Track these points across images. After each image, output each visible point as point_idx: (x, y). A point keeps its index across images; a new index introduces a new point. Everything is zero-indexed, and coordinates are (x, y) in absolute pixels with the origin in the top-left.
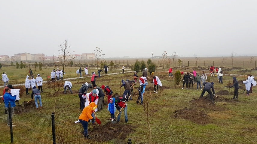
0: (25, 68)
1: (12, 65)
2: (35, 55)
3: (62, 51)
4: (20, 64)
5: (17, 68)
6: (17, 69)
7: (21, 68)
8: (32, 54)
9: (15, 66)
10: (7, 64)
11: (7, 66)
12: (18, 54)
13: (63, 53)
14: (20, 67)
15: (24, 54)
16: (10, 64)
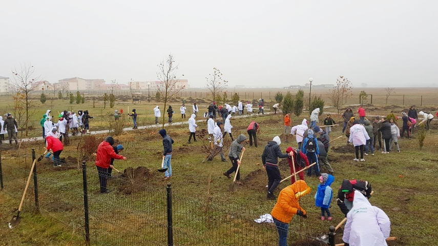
0: (83, 102)
1: (60, 97)
2: (91, 81)
3: (162, 76)
4: (75, 95)
5: (71, 103)
6: (72, 105)
7: (78, 103)
8: (86, 80)
9: (65, 99)
10: (52, 96)
11: (53, 99)
12: (64, 80)
13: (163, 78)
14: (75, 101)
15: (74, 80)
16: (58, 97)
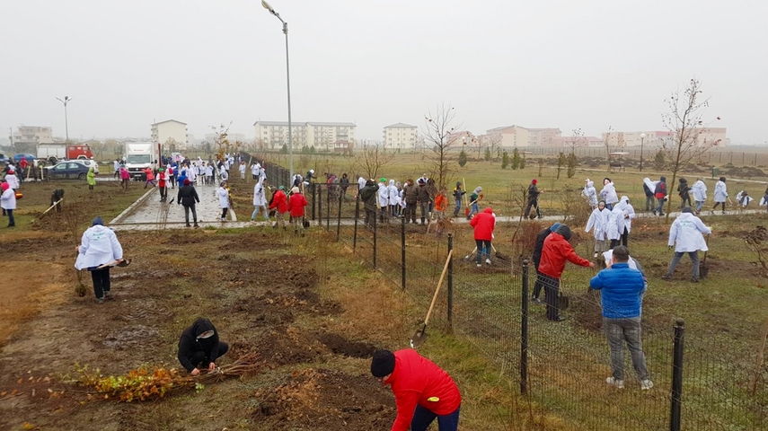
0: (522, 167)
1: (488, 158)
2: (537, 131)
3: (674, 119)
4: (511, 156)
5: (504, 167)
6: (504, 171)
7: (514, 167)
8: (529, 130)
9: (495, 160)
10: (475, 155)
11: (477, 160)
12: (495, 130)
14: (510, 165)
15: (510, 129)
16: (483, 156)
